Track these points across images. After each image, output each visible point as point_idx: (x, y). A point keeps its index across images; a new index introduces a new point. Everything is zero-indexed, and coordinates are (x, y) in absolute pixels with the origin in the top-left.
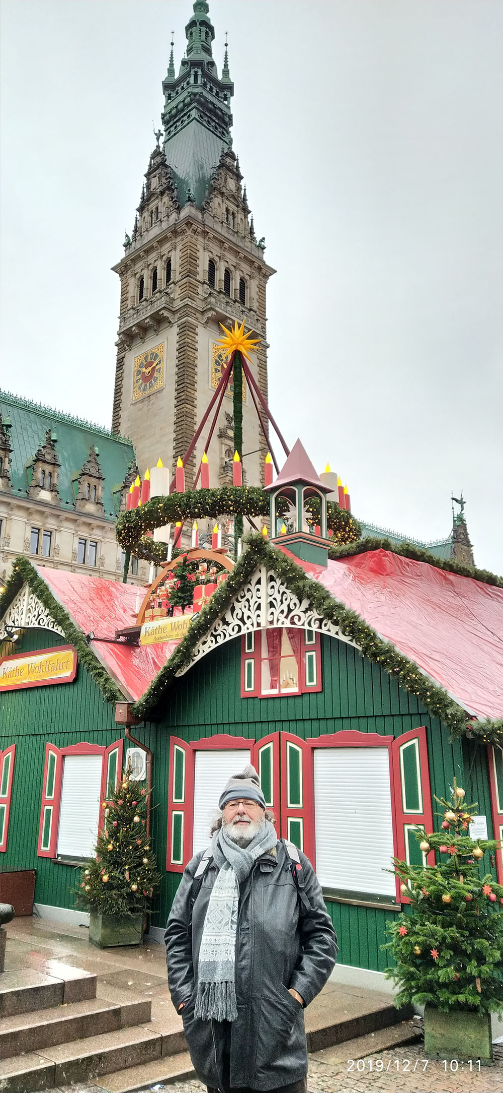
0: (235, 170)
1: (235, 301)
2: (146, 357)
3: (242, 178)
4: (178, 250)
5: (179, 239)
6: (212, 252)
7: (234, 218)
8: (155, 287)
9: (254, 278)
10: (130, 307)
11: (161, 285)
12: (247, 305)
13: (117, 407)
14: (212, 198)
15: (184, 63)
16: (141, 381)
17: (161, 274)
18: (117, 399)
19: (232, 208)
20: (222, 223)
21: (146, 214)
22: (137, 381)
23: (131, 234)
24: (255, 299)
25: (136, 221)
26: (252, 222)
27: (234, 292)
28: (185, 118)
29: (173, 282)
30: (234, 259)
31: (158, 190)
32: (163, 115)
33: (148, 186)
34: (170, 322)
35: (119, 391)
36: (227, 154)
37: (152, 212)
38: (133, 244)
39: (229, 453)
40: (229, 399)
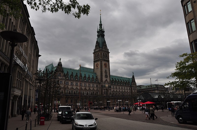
2: (97, 64)
3: (106, 43)
4: (100, 53)
5: (100, 51)
6: (103, 53)
7: (105, 48)
9: (108, 54)
10: (95, 58)
14: (103, 47)
15: (99, 29)
17: (98, 55)
22: (96, 66)
24: (108, 56)
25: (95, 48)
26: (107, 47)
27: (106, 56)
28: (100, 36)
30: (106, 53)
32: (97, 35)
33: (96, 45)
34: (99, 61)
35: (94, 67)
36: (104, 41)
37: (97, 48)
38: (95, 51)
39: (106, 74)
40: (106, 68)
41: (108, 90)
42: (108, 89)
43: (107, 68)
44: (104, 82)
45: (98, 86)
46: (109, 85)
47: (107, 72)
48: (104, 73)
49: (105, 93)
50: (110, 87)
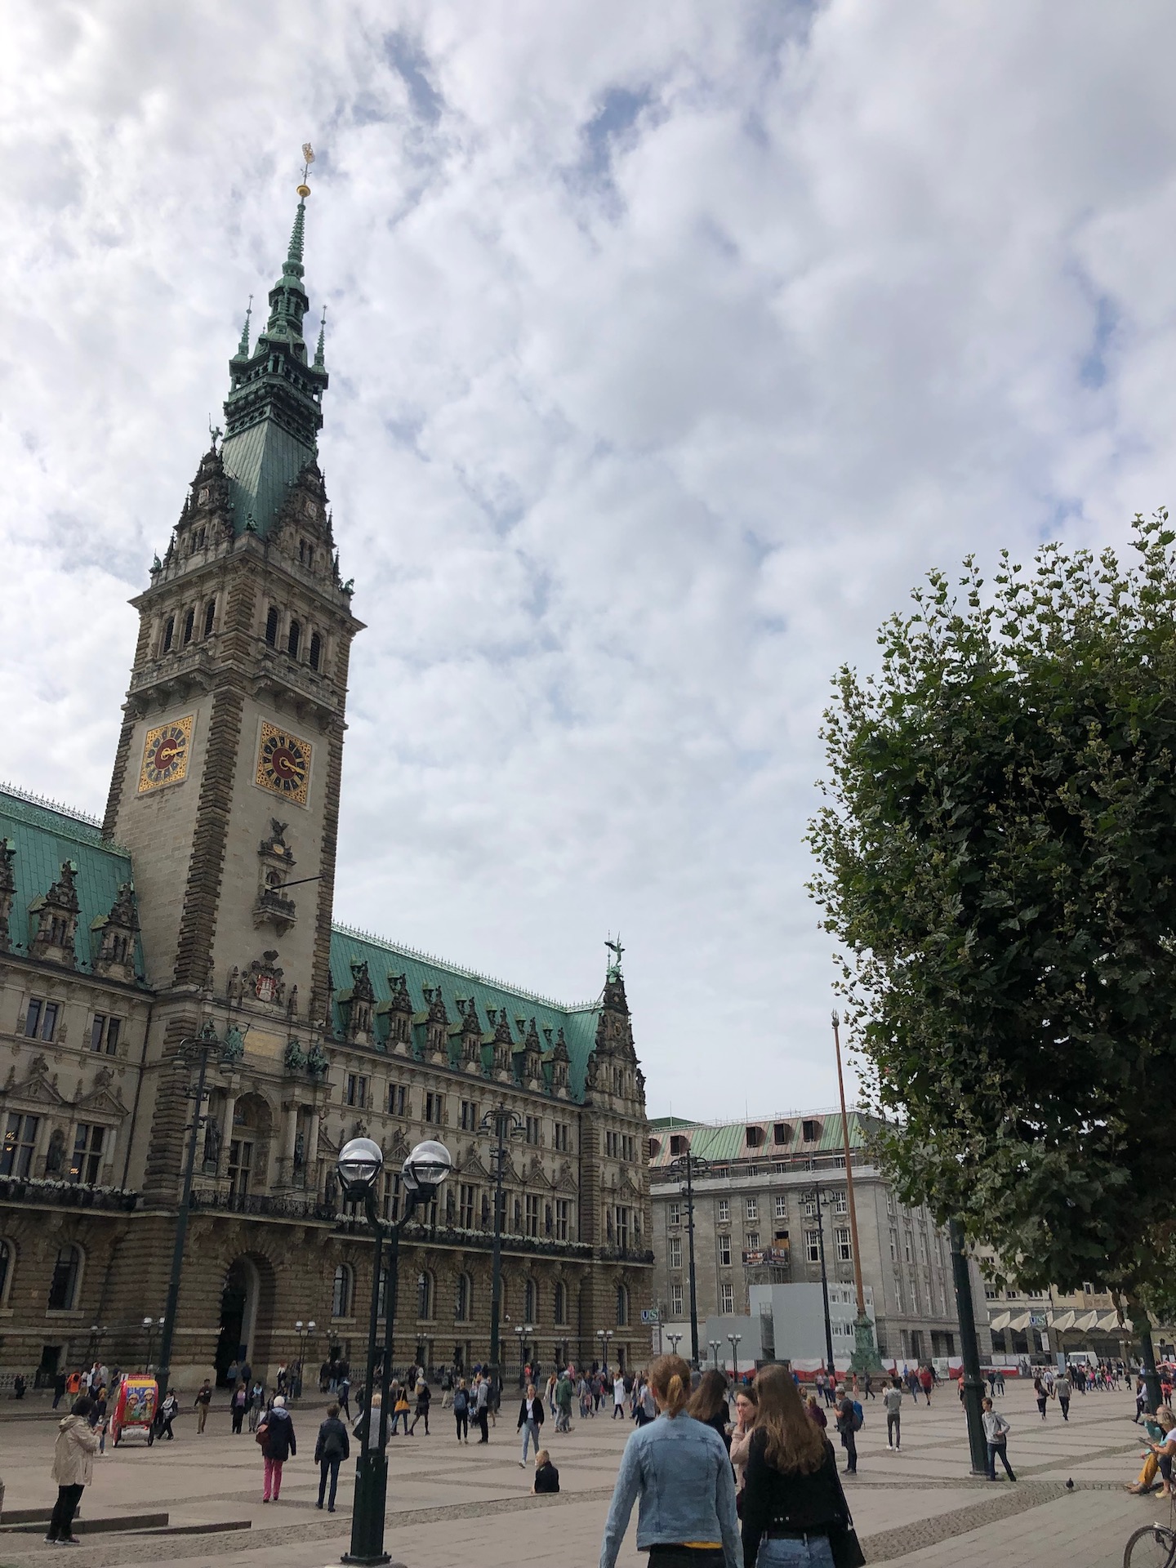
0: (318, 491)
1: (303, 665)
2: (165, 733)
3: (327, 501)
4: (226, 592)
5: (229, 577)
6: (275, 598)
7: (311, 553)
8: (188, 638)
9: (333, 634)
10: (149, 658)
11: (197, 635)
12: (321, 670)
13: (114, 798)
14: (282, 527)
15: (262, 341)
16: (153, 766)
17: (198, 620)
18: (116, 786)
19: (310, 539)
20: (293, 560)
21: (186, 535)
22: (148, 765)
23: (162, 558)
24: (333, 664)
25: (172, 541)
26: (337, 559)
27: (303, 655)
28: (256, 414)
29: (215, 635)
30: (307, 608)
31: (207, 508)
32: (227, 405)
33: (194, 498)
34: (204, 689)
35: (119, 775)
36: (309, 471)
37: (195, 534)
38: (164, 572)
39: (273, 877)
40: (281, 799)
41: (277, 1116)
42: (274, 1097)
43: (299, 805)
44: (220, 985)
45: (131, 1032)
46: (304, 1036)
47: (287, 858)
48: (253, 862)
49: (211, 1156)
50: (312, 1068)
